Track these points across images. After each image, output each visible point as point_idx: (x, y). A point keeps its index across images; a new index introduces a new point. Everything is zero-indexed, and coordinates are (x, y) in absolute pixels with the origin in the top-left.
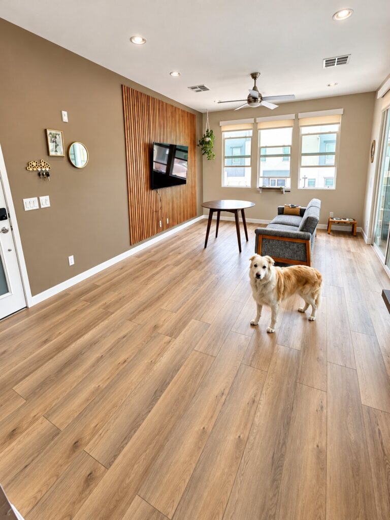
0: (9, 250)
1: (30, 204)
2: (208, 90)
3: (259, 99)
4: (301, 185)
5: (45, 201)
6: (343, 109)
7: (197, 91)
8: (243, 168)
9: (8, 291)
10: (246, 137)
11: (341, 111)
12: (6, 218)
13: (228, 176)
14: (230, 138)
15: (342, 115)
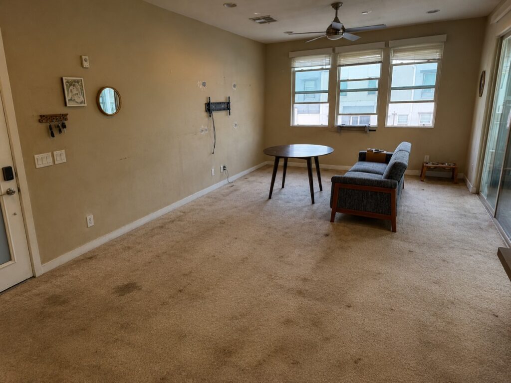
0: (15, 214)
1: (43, 160)
2: (275, 21)
3: (342, 31)
4: (390, 123)
5: (61, 157)
6: (446, 35)
7: (261, 23)
8: (318, 104)
9: (11, 260)
10: (322, 69)
11: (444, 37)
12: (12, 178)
13: (298, 113)
14: (302, 71)
15: (445, 42)
